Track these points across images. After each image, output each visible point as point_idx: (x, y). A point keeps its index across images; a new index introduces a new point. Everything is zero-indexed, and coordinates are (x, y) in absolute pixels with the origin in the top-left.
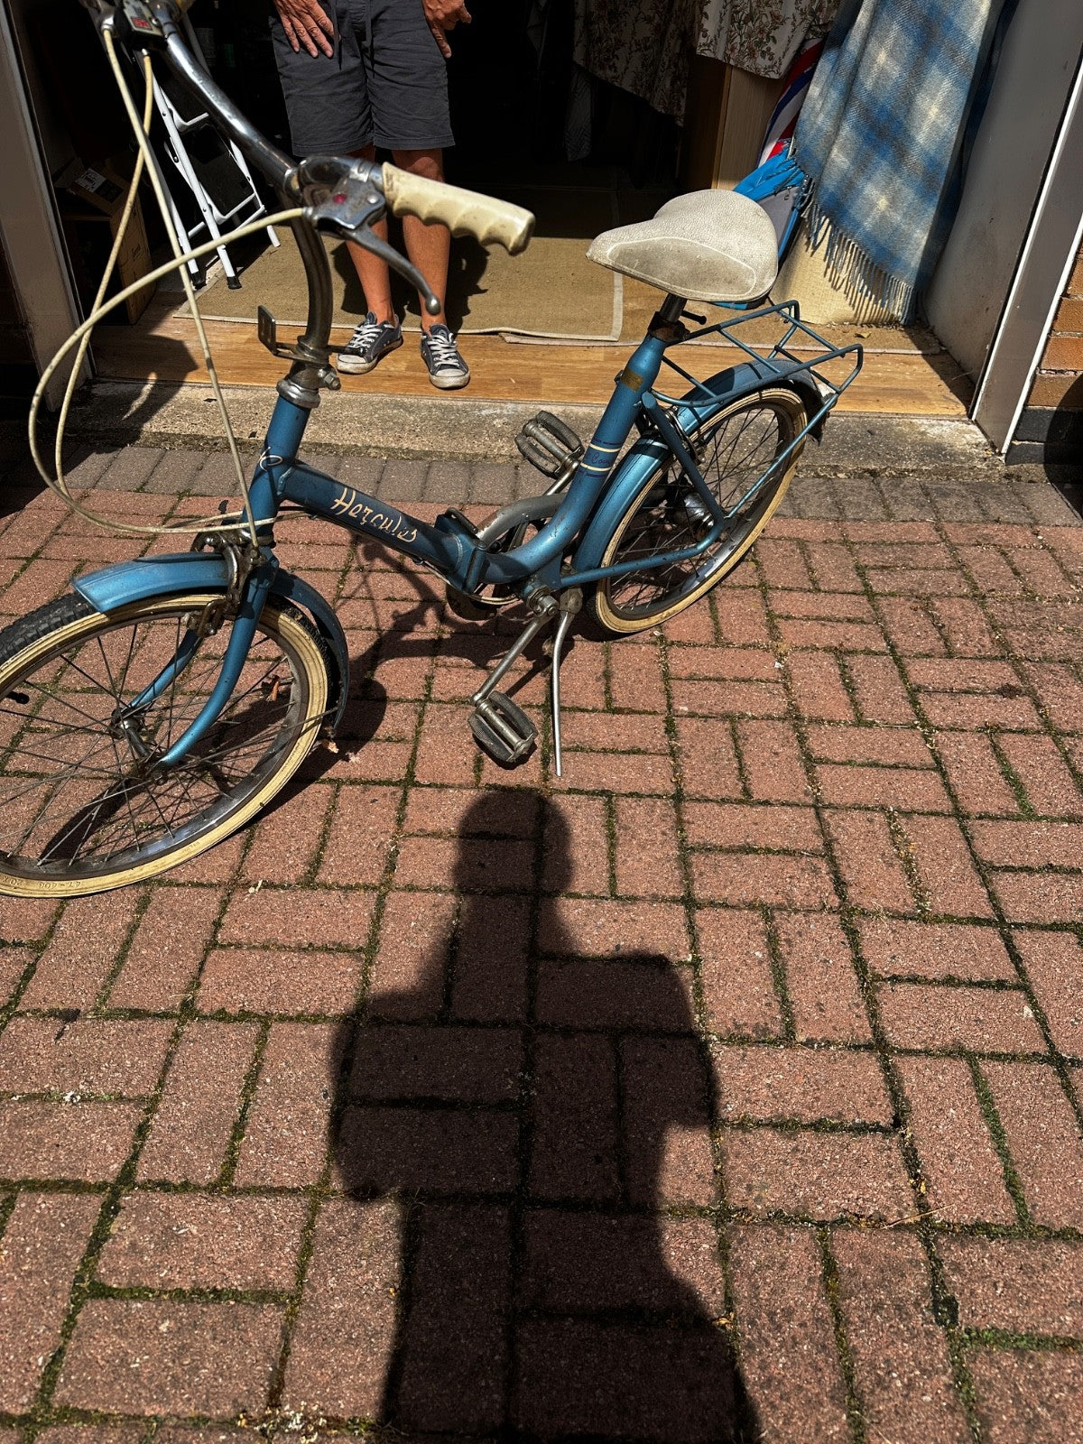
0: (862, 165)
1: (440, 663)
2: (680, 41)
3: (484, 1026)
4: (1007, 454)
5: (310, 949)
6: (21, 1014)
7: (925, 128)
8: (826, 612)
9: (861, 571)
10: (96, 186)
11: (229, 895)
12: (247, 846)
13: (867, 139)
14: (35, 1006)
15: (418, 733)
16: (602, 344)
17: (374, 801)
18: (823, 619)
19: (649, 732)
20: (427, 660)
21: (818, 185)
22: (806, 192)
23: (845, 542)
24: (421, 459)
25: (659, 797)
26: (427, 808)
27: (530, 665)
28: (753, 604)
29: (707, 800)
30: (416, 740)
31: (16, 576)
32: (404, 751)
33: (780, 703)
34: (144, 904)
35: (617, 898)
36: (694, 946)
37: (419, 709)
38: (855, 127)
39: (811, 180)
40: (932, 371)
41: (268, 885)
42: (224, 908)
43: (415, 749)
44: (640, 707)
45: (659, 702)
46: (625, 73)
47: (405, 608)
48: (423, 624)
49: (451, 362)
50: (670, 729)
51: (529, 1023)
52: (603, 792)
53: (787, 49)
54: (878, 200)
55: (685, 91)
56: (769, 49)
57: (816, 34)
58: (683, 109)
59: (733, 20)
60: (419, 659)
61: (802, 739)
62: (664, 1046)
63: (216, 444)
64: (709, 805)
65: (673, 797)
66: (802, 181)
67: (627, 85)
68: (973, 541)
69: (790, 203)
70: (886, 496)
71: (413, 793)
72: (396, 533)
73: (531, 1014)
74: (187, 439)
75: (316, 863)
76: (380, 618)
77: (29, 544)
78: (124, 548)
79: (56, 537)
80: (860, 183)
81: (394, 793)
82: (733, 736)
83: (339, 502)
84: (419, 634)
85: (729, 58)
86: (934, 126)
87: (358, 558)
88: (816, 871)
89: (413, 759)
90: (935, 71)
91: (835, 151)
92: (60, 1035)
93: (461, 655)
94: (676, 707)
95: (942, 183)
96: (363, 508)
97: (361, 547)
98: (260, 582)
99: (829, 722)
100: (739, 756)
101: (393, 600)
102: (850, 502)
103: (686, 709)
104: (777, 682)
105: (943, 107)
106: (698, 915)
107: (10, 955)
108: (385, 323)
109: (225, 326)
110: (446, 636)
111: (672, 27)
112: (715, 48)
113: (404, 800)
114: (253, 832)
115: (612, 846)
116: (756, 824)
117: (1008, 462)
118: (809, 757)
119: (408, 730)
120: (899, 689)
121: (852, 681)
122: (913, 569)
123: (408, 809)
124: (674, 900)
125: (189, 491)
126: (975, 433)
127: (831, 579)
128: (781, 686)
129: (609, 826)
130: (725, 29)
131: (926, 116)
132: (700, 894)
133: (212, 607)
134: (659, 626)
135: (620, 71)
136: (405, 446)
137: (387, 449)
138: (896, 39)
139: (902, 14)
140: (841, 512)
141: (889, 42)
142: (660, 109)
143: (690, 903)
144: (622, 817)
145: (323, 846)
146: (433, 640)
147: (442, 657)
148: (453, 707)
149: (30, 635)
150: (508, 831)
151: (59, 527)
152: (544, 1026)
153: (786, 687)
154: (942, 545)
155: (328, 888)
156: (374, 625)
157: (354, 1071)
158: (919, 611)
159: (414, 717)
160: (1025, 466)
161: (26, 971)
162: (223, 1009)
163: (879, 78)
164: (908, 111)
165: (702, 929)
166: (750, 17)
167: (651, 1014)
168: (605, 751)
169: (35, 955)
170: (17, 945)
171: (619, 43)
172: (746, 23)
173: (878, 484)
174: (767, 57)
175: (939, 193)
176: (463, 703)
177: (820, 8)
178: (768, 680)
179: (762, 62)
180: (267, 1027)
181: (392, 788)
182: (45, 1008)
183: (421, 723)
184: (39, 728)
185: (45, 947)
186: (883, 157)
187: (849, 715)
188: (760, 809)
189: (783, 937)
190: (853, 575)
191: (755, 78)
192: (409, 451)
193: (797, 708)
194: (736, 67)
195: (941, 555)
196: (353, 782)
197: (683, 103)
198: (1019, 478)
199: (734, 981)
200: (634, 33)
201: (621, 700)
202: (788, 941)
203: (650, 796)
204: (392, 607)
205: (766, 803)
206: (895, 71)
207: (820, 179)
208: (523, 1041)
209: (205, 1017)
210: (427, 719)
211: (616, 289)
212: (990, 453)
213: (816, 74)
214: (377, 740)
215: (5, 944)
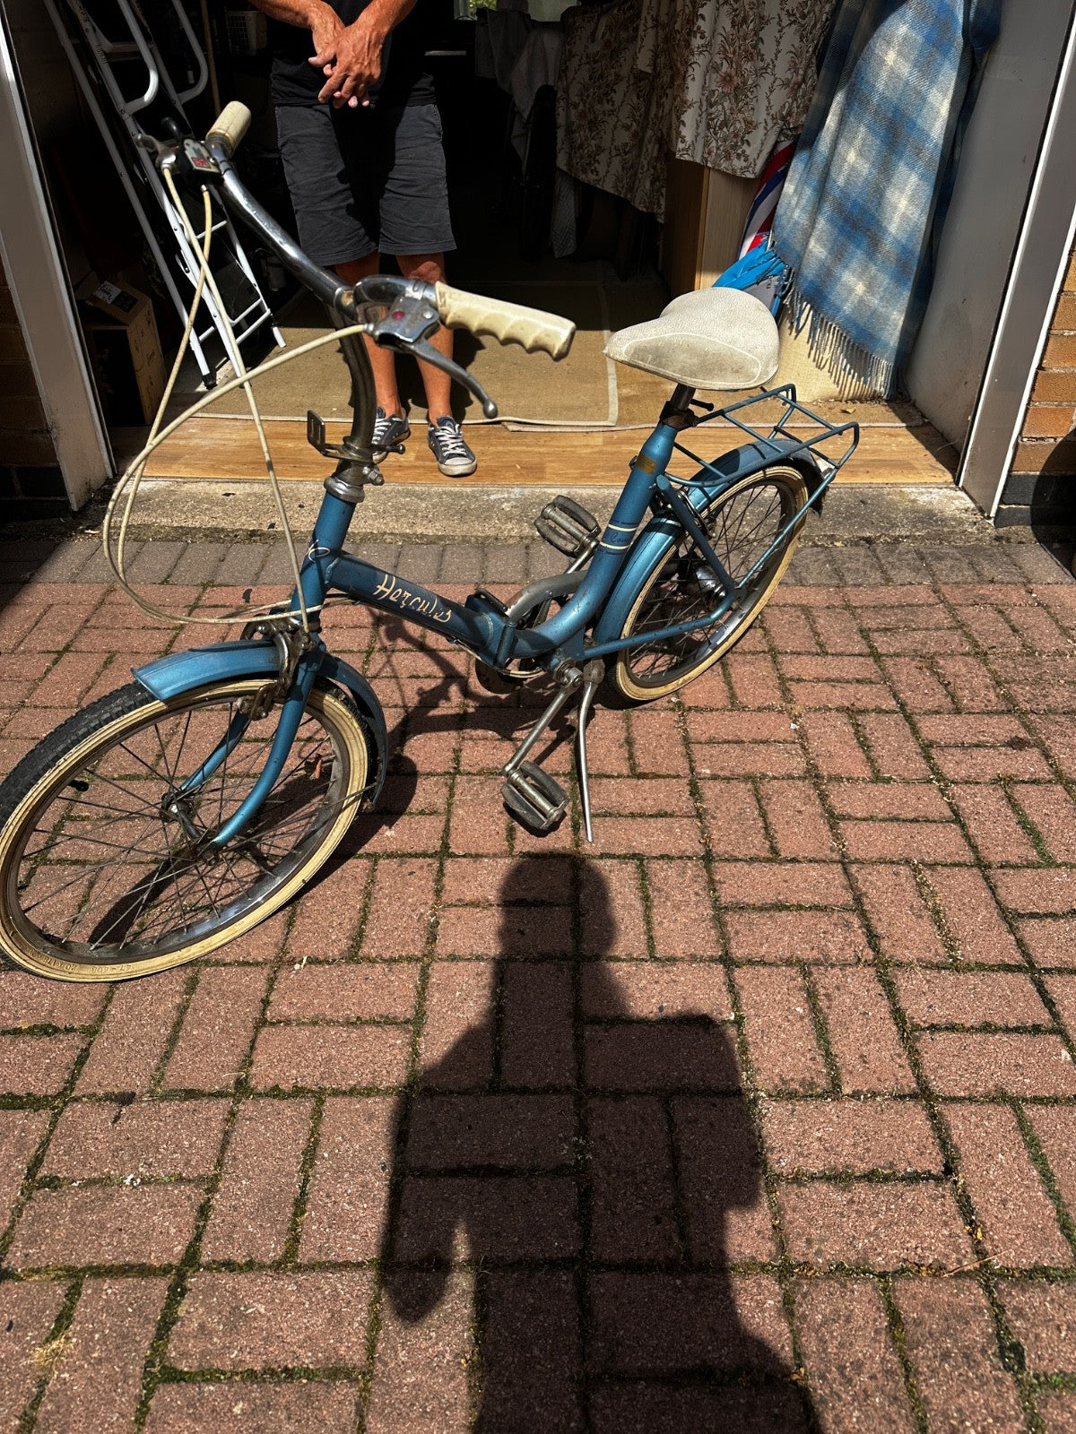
0: (839, 254)
1: (466, 736)
2: (657, 146)
3: (534, 1092)
4: (995, 518)
5: (359, 1023)
6: (76, 1100)
7: (896, 219)
8: (835, 674)
9: (865, 633)
10: (113, 297)
11: (275, 972)
12: (290, 924)
13: (842, 230)
14: (91, 1090)
15: (450, 805)
16: (601, 429)
17: (411, 873)
18: (833, 681)
19: (674, 795)
20: (453, 734)
21: (797, 274)
22: (787, 280)
23: (847, 607)
24: (435, 543)
25: (690, 858)
26: (464, 878)
27: (554, 735)
28: (764, 667)
29: (737, 860)
30: (449, 812)
31: (49, 670)
32: (437, 823)
33: (799, 763)
34: (192, 985)
35: (657, 959)
36: (736, 1005)
37: (450, 782)
38: (831, 220)
39: (790, 270)
40: (917, 442)
41: (313, 961)
42: (271, 986)
43: (448, 821)
44: (664, 771)
45: (681, 766)
46: (607, 176)
47: (429, 685)
48: (448, 699)
49: (459, 451)
50: (695, 792)
51: (579, 1087)
52: (634, 856)
53: (761, 151)
54: (856, 285)
55: (664, 191)
56: (744, 152)
57: (787, 136)
58: (663, 207)
59: (708, 127)
60: (446, 733)
61: (823, 797)
62: (714, 1105)
63: (236, 536)
64: (739, 865)
65: (703, 858)
66: (782, 271)
67: (608, 187)
68: (971, 601)
69: (772, 291)
70: (883, 562)
71: (448, 863)
72: (433, 614)
73: (580, 1078)
74: (208, 532)
75: (358, 937)
76: (406, 695)
77: (60, 638)
78: (152, 638)
79: (86, 631)
80: (837, 271)
81: (430, 865)
82: (756, 796)
83: (381, 588)
84: (444, 709)
85: (707, 161)
86: (905, 217)
87: (380, 639)
88: (848, 925)
89: (447, 831)
90: (902, 168)
91: (812, 243)
92: (117, 1118)
93: (487, 728)
94: (698, 770)
95: (915, 268)
96: (403, 593)
97: (383, 628)
98: (309, 665)
99: (848, 779)
100: (764, 815)
101: (418, 677)
102: (849, 569)
103: (708, 771)
104: (794, 743)
105: (912, 200)
106: (737, 973)
107: (62, 1041)
108: (394, 416)
109: (238, 423)
110: (471, 710)
111: (650, 133)
112: (693, 152)
113: (441, 871)
114: (294, 909)
115: (648, 908)
116: (786, 881)
117: (997, 525)
118: (832, 815)
119: (440, 802)
120: (912, 746)
121: (866, 739)
122: (914, 630)
123: (446, 880)
124: (712, 959)
125: (212, 581)
126: (962, 498)
127: (837, 643)
128: (798, 746)
129: (643, 888)
130: (702, 135)
131: (896, 208)
132: (738, 952)
133: (263, 692)
134: (676, 693)
135: (601, 174)
136: (419, 531)
137: (402, 535)
138: (864, 140)
139: (868, 118)
140: (841, 578)
141: (858, 142)
142: (641, 208)
143: (728, 961)
144: (655, 880)
145: (364, 920)
146: (458, 714)
147: (468, 731)
148: (483, 778)
150: (545, 897)
151: (87, 621)
152: (594, 1090)
153: (803, 747)
154: (941, 606)
155: (372, 961)
156: (400, 703)
157: (410, 1142)
158: (925, 670)
159: (445, 790)
160: (1013, 528)
161: (80, 1056)
162: (277, 1086)
163: (850, 175)
164: (880, 204)
165: (742, 987)
166: (725, 124)
167: (698, 1074)
168: (633, 815)
169: (88, 1040)
170: (69, 1030)
171: (600, 149)
172: (721, 129)
173: (874, 551)
174: (743, 158)
175: (912, 277)
176: (492, 774)
177: (790, 113)
178: (785, 741)
179: (738, 164)
180: (321, 1102)
181: (430, 861)
182: (101, 1092)
183: (452, 795)
184: (79, 817)
185: (97, 1031)
186: (858, 246)
187: (866, 773)
188: (788, 866)
189: (822, 991)
190: (857, 637)
191: (732, 178)
192: (423, 536)
193: (815, 767)
194: (713, 168)
195: (940, 616)
196: (390, 856)
197: (663, 202)
198: (1008, 540)
199: (777, 1038)
200: (613, 140)
201: (644, 764)
202: (827, 995)
203: (680, 858)
204: (416, 684)
205: (794, 860)
206: (865, 168)
207: (800, 268)
208: (575, 1106)
209: (260, 1095)
210: (458, 791)
211: (610, 377)
212: (979, 517)
213: (790, 173)
214: (411, 814)
215: (56, 1030)
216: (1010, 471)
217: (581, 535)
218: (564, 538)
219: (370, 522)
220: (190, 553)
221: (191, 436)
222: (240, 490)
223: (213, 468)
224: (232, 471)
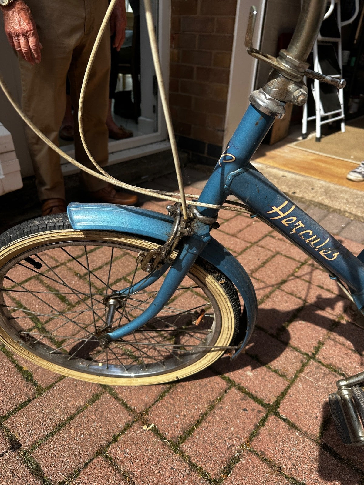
1: (332, 337)
11: (133, 422)
12: (162, 396)
14: (10, 427)
15: (296, 376)
17: (245, 410)
20: (325, 331)
26: (275, 437)
30: (293, 381)
32: (282, 384)
34: (96, 397)
37: (305, 361)
41: (155, 431)
42: (125, 430)
43: (289, 387)
47: (327, 295)
48: (333, 308)
60: (320, 328)
71: (272, 418)
72: (320, 249)
75: (188, 433)
76: (309, 295)
81: (259, 412)
83: (276, 210)
84: (327, 313)
89: (283, 394)
92: (2, 455)
93: (348, 338)
96: (296, 221)
98: (190, 248)
101: (322, 288)
107: (28, 387)
110: (344, 322)
113: (263, 421)
114: (170, 388)
119: (291, 371)
123: (262, 430)
133: (155, 253)
137: (355, 215)
145: (199, 422)
146: (334, 321)
147: (335, 334)
148: (327, 370)
155: (183, 457)
156: (303, 297)
159: (299, 365)
169: (35, 395)
170: (35, 384)
176: (335, 371)
181: (261, 408)
182: (12, 432)
183: (301, 371)
185: (42, 393)
196: (240, 389)
204: (319, 291)
210: (307, 370)
214: (269, 368)
215: (31, 380)
219: (342, 205)
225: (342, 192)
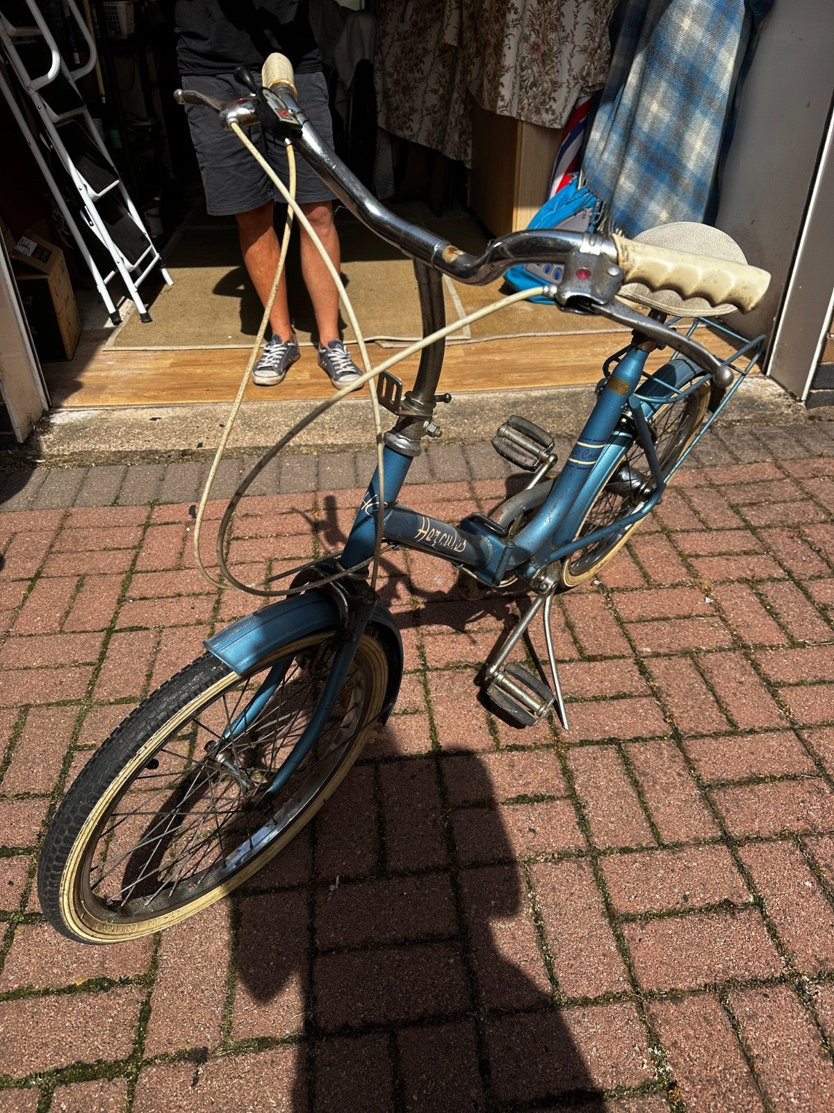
0: (645, 188)
1: (424, 632)
2: (463, 106)
4: (807, 401)
5: (403, 944)
6: (149, 1063)
7: (694, 157)
8: (724, 548)
9: (735, 508)
10: (32, 250)
11: (313, 895)
13: (648, 169)
14: (161, 1051)
15: (428, 702)
16: (459, 342)
17: (413, 777)
18: (725, 554)
19: (621, 675)
20: (414, 632)
21: (610, 205)
22: (600, 211)
23: (712, 485)
25: (661, 738)
26: (463, 777)
27: (501, 624)
28: (663, 548)
29: (703, 736)
30: (430, 710)
31: (26, 598)
32: (423, 722)
33: (724, 635)
34: (236, 918)
35: (665, 847)
36: (750, 885)
38: (638, 160)
39: (602, 203)
41: (346, 880)
42: (312, 911)
43: (431, 719)
44: (609, 652)
45: (623, 646)
46: (420, 132)
48: (398, 597)
49: (349, 369)
50: (643, 671)
51: (638, 993)
52: (612, 741)
53: (565, 106)
54: (660, 213)
55: (470, 142)
56: (551, 107)
57: (586, 93)
58: (470, 156)
59: (521, 87)
61: (756, 666)
62: (766, 996)
63: (169, 456)
64: (707, 740)
65: (672, 737)
66: (595, 204)
67: (422, 140)
68: (810, 475)
69: (587, 221)
70: (727, 444)
71: (444, 762)
72: (454, 546)
73: (634, 982)
74: (144, 455)
75: (382, 850)
77: (29, 565)
78: (115, 558)
79: (52, 556)
80: (645, 201)
81: (429, 766)
82: (699, 671)
83: (421, 531)
84: (397, 607)
85: (520, 116)
86: (700, 155)
87: (322, 544)
88: (820, 791)
89: (433, 729)
90: (698, 115)
91: (622, 180)
92: (196, 1080)
93: (440, 623)
94: (639, 648)
95: (707, 198)
96: (435, 532)
97: (322, 534)
99: (770, 647)
100: (711, 689)
102: (702, 452)
103: (649, 650)
104: (714, 616)
105: (705, 141)
106: (742, 853)
107: (120, 995)
108: (289, 342)
109: (148, 354)
110: (421, 606)
111: (455, 95)
112: (511, 108)
113: (440, 771)
114: (314, 826)
115: (640, 794)
116: (752, 753)
117: (808, 405)
118: (769, 683)
119: (419, 700)
120: (810, 611)
121: (772, 607)
122: (774, 503)
123: (447, 781)
124: (715, 841)
125: (157, 500)
126: (773, 385)
127: (716, 519)
128: (717, 619)
129: (629, 773)
130: (517, 94)
131: (693, 148)
132: (736, 831)
134: (596, 576)
135: (415, 130)
137: (316, 446)
138: (665, 93)
139: (668, 74)
140: (698, 460)
141: (659, 95)
142: (452, 157)
143: (727, 840)
144: (637, 763)
145: (381, 830)
146: (411, 612)
147: (425, 627)
148: (450, 672)
149: (171, 707)
150: (543, 791)
151: (51, 546)
152: (651, 994)
153: (724, 620)
154: (788, 480)
155: (402, 875)
157: (494, 1072)
158: (796, 539)
159: (420, 687)
160: (821, 408)
161: (142, 1011)
162: (347, 1023)
163: (654, 122)
164: (679, 145)
165: (751, 867)
166: (534, 84)
167: (742, 963)
168: (596, 699)
169: (145, 990)
170: (125, 982)
171: (413, 110)
172: (531, 88)
173: (717, 435)
174: (550, 113)
175: (705, 204)
176: (458, 667)
177: (588, 74)
178: (705, 615)
179: (547, 117)
180: (394, 1036)
181: (426, 761)
182: (172, 1051)
183: (427, 692)
184: (86, 746)
185: (153, 981)
186: (662, 181)
187: (784, 641)
188: (750, 738)
189: (822, 863)
190: (730, 513)
191: (542, 129)
193: (740, 638)
194: (526, 122)
195: (790, 489)
196: (388, 760)
197: (469, 151)
198: (820, 419)
199: (799, 915)
200: (424, 102)
201: (591, 649)
202: (827, 866)
203: (652, 739)
205: (752, 731)
206: (666, 116)
207: (611, 200)
208: (638, 1012)
209: (331, 1035)
210: (432, 687)
212: (791, 400)
213: (596, 123)
214: (396, 714)
215: (112, 983)
216: (819, 361)
217: (538, 451)
218: (523, 454)
220: (132, 475)
221: (110, 368)
222: (164, 414)
223: (137, 395)
224: (154, 398)
225: (267, 411)
